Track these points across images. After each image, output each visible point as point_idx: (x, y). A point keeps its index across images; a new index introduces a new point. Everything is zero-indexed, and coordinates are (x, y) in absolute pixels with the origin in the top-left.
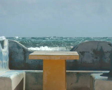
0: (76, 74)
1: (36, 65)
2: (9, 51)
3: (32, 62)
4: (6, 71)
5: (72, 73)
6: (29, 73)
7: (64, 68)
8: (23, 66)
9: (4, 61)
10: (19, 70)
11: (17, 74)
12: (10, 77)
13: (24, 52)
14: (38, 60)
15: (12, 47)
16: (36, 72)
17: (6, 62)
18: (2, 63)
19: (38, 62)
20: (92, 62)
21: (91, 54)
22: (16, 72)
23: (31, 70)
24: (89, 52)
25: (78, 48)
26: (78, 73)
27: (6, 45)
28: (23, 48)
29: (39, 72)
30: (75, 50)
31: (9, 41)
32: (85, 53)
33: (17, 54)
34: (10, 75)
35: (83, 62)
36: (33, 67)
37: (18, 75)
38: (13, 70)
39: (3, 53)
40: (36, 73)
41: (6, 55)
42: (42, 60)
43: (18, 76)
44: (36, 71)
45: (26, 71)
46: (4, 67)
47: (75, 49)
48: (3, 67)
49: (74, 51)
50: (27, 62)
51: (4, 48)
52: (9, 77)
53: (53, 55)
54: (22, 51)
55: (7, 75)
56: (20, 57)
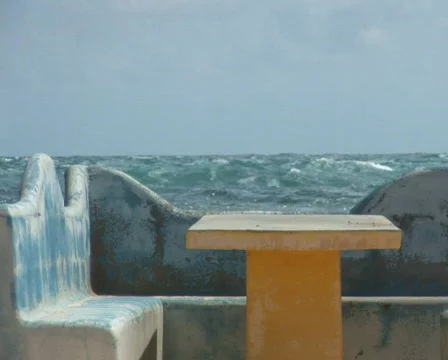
0: (377, 309)
1: (208, 275)
2: (92, 215)
3: (188, 260)
4: (82, 301)
5: (362, 305)
6: (177, 306)
7: (337, 285)
8: (151, 279)
9: (74, 260)
10: (139, 298)
11: (134, 312)
12: (108, 326)
13: (155, 217)
14: (214, 252)
15: (104, 199)
16: (210, 304)
17: (79, 260)
18: (68, 266)
19: (217, 262)
20: (445, 260)
21: (442, 224)
22: (128, 305)
23: (186, 298)
24: (432, 218)
25: (386, 199)
26: (386, 306)
27: (78, 191)
28: (151, 202)
29: (221, 303)
30: (375, 207)
31: (89, 170)
32: (418, 222)
33: (127, 226)
34: (107, 315)
35: (406, 260)
36: (194, 284)
37: (137, 319)
38: (110, 297)
39: (69, 224)
40: (208, 309)
41: (81, 233)
42: (244, 251)
43: (140, 322)
44: (208, 300)
45: (165, 298)
46: (73, 285)
47: (373, 203)
48: (70, 286)
49: (369, 212)
50: (167, 259)
51: (73, 201)
52: (102, 324)
53: (291, 232)
54: (144, 213)
55: (93, 317)
56: (138, 242)
